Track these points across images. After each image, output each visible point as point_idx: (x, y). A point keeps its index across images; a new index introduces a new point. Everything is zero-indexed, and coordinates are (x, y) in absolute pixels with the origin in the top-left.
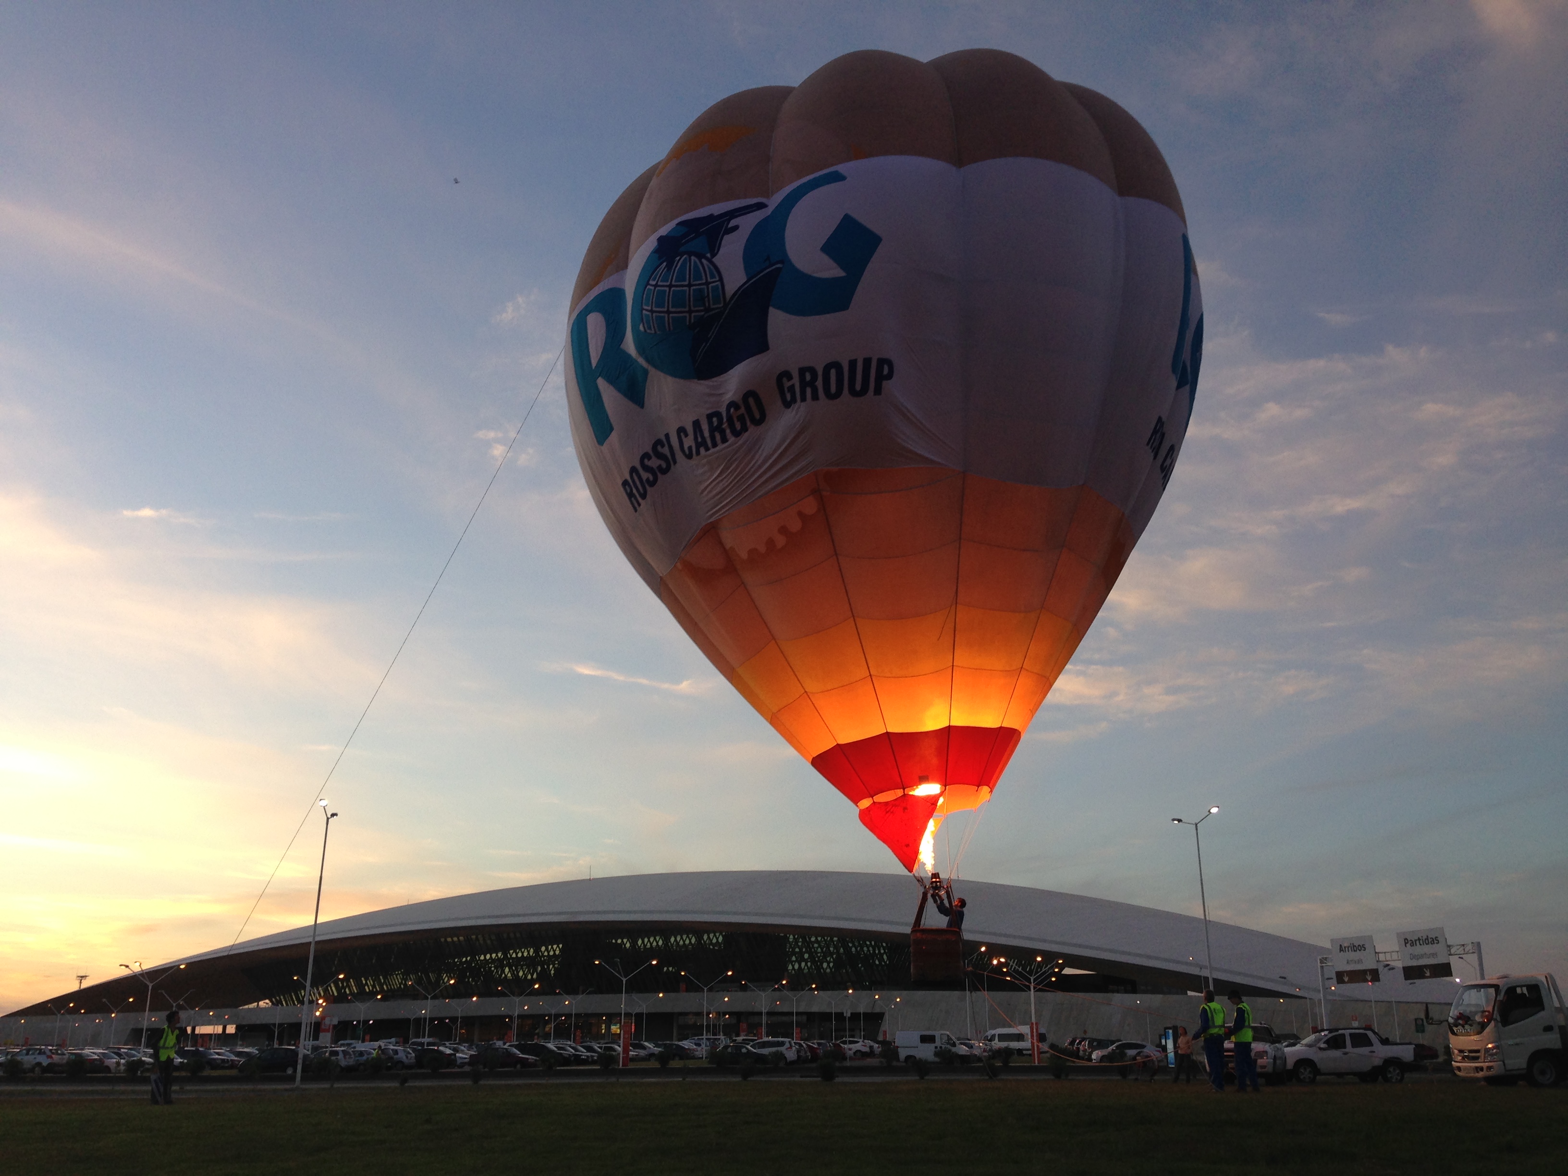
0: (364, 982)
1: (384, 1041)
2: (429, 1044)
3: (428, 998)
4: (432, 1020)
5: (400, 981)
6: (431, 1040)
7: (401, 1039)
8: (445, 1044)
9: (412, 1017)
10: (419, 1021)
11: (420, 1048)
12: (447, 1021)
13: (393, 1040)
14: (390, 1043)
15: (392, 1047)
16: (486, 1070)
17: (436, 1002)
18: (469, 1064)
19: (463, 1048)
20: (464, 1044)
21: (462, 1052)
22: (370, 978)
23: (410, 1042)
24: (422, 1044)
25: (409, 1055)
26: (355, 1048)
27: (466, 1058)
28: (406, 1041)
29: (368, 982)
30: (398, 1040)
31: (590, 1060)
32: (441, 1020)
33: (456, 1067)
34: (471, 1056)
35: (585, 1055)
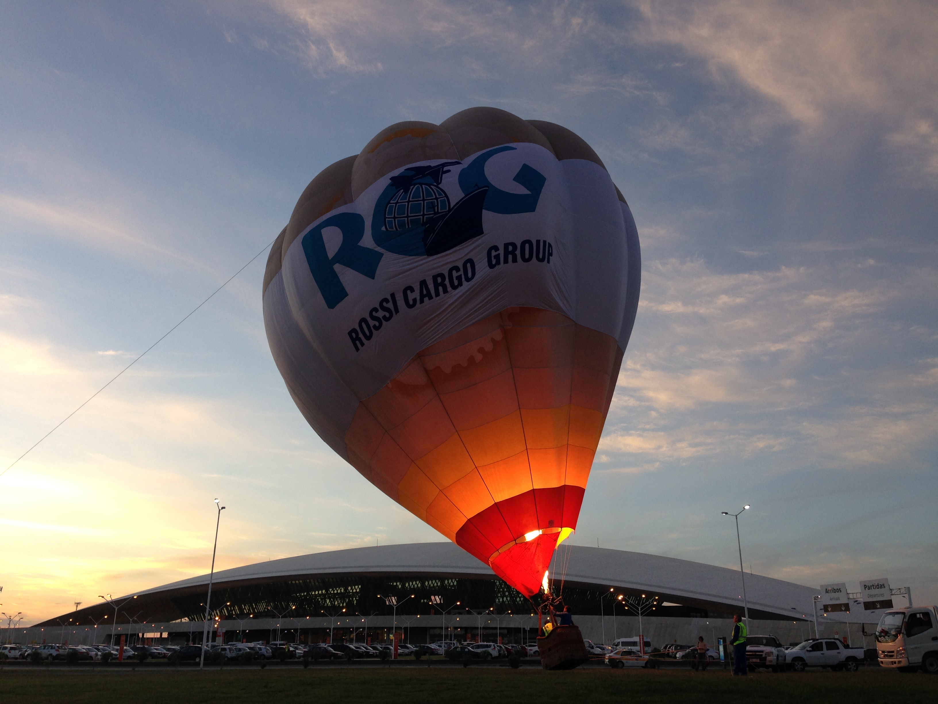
0: (244, 607)
1: (254, 642)
2: (280, 645)
3: (280, 617)
4: (282, 630)
5: (265, 607)
6: (282, 642)
7: (265, 641)
8: (291, 645)
9: (272, 628)
10: (275, 631)
11: (275, 647)
12: (292, 631)
13: (260, 642)
14: (258, 644)
15: (259, 646)
16: (313, 660)
17: (286, 620)
18: (303, 656)
19: (300, 647)
20: (302, 645)
21: (300, 649)
22: (247, 605)
23: (270, 643)
24: (276, 645)
25: (268, 651)
26: (236, 646)
27: (302, 653)
28: (268, 643)
29: (246, 607)
30: (263, 642)
31: (375, 655)
32: (289, 630)
33: (296, 659)
34: (305, 651)
35: (372, 652)
